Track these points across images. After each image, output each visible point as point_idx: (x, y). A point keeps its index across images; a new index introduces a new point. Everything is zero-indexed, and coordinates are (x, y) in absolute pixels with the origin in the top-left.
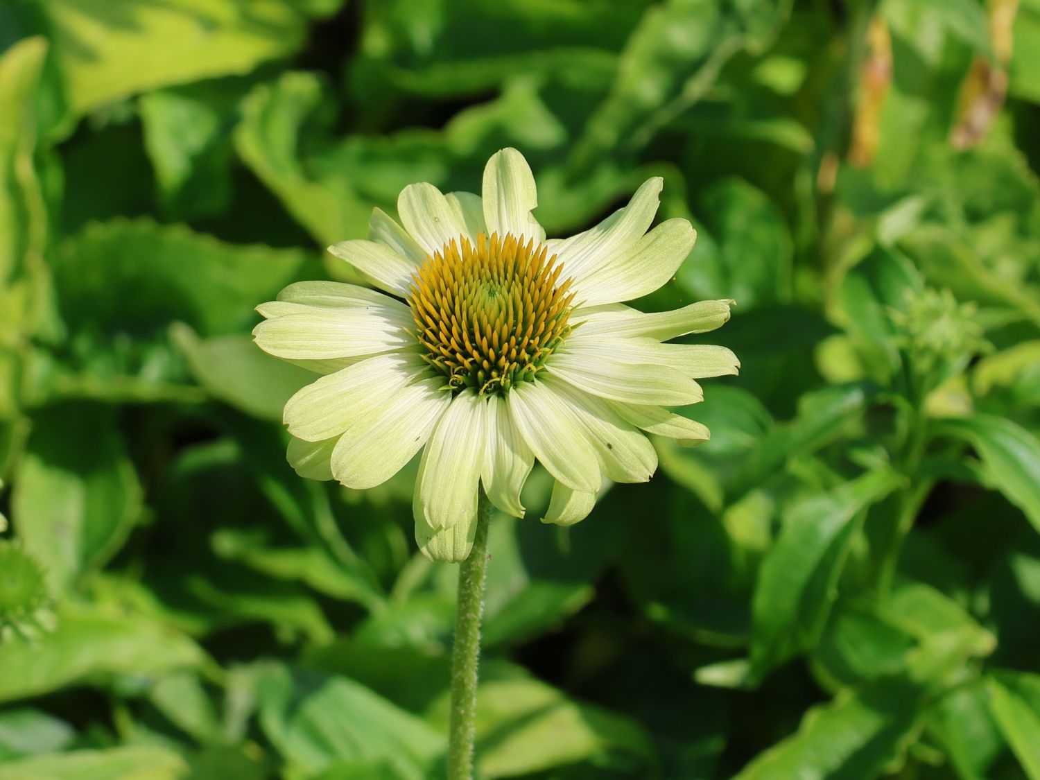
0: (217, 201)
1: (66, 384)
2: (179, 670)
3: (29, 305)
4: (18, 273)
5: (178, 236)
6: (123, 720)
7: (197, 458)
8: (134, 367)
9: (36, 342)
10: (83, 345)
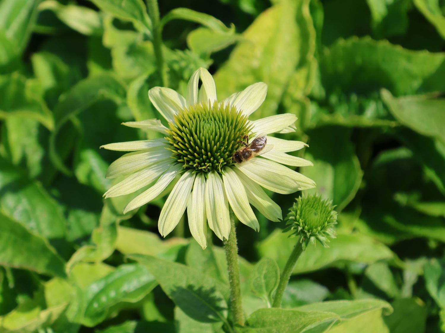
0: (401, 28)
1: (326, 118)
2: (380, 261)
3: (308, 78)
4: (302, 63)
5: (384, 44)
6: (352, 285)
7: (386, 156)
8: (361, 111)
9: (312, 98)
10: (334, 99)
